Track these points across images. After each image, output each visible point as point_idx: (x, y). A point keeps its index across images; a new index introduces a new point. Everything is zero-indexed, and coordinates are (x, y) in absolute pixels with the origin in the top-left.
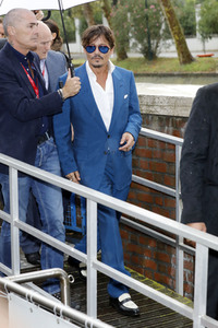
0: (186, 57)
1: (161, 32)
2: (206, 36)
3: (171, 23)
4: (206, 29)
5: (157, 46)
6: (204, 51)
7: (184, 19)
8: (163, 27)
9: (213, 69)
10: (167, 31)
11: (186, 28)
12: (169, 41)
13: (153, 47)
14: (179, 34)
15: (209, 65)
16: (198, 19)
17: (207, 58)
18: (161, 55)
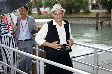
0: (40, 13)
1: (33, 6)
2: (45, 7)
3: (35, 3)
4: (45, 5)
5: (32, 10)
6: (45, 11)
7: (39, 2)
8: (33, 5)
9: (48, 16)
10: (34, 6)
11: (40, 5)
12: (35, 9)
13: (31, 10)
14: (38, 6)
15: (46, 15)
16: (43, 2)
17: (46, 13)
18: (33, 13)
